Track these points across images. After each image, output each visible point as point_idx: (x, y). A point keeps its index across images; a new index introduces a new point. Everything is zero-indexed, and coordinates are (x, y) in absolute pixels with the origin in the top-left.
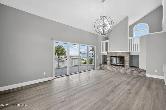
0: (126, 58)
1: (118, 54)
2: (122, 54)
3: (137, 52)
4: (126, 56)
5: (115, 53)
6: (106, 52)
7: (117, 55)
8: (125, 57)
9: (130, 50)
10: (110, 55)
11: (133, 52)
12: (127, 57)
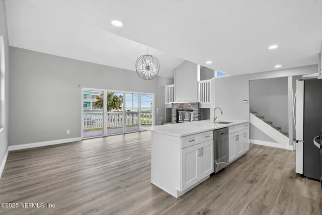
0: (195, 112)
1: (185, 106)
2: (189, 106)
3: (208, 103)
4: (195, 109)
5: (182, 105)
6: (171, 103)
7: (184, 108)
9: (200, 101)
10: (175, 108)
11: (203, 103)
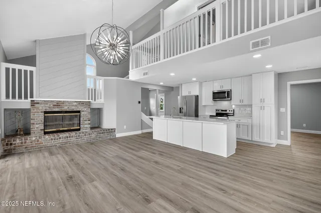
0: (85, 113)
1: (66, 106)
2: (76, 106)
4: (85, 109)
5: (58, 104)
8: (84, 111)
9: (89, 99)
10: (43, 108)
11: (94, 101)
12: (86, 111)
